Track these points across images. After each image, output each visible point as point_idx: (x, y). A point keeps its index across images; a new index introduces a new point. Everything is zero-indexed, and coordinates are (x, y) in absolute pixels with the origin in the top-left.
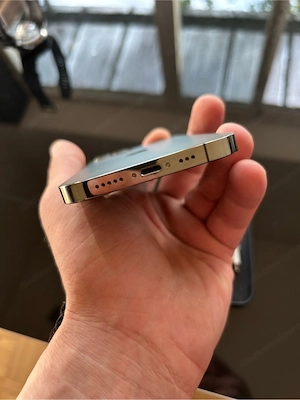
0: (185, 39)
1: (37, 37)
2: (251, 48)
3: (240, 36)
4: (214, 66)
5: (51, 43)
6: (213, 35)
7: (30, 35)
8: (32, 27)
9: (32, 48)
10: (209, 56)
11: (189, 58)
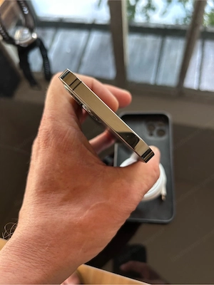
0: (131, 41)
1: (30, 39)
2: (175, 49)
3: (169, 41)
4: (151, 61)
5: (39, 42)
6: (150, 40)
7: (25, 37)
8: (26, 31)
9: (26, 46)
10: (147, 53)
11: (133, 55)
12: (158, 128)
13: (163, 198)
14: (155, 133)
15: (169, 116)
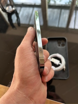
0: (49, 11)
1: (12, 10)
2: (66, 14)
3: (63, 11)
4: (56, 18)
5: (15, 11)
6: (56, 11)
7: (10, 9)
8: (10, 7)
9: (11, 12)
10: (55, 15)
11: (50, 16)
12: (62, 43)
13: (64, 70)
14: (61, 45)
15: (66, 39)
